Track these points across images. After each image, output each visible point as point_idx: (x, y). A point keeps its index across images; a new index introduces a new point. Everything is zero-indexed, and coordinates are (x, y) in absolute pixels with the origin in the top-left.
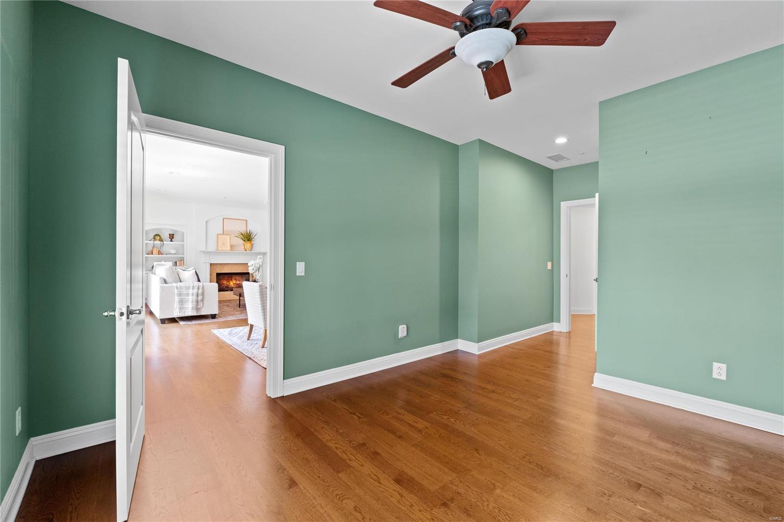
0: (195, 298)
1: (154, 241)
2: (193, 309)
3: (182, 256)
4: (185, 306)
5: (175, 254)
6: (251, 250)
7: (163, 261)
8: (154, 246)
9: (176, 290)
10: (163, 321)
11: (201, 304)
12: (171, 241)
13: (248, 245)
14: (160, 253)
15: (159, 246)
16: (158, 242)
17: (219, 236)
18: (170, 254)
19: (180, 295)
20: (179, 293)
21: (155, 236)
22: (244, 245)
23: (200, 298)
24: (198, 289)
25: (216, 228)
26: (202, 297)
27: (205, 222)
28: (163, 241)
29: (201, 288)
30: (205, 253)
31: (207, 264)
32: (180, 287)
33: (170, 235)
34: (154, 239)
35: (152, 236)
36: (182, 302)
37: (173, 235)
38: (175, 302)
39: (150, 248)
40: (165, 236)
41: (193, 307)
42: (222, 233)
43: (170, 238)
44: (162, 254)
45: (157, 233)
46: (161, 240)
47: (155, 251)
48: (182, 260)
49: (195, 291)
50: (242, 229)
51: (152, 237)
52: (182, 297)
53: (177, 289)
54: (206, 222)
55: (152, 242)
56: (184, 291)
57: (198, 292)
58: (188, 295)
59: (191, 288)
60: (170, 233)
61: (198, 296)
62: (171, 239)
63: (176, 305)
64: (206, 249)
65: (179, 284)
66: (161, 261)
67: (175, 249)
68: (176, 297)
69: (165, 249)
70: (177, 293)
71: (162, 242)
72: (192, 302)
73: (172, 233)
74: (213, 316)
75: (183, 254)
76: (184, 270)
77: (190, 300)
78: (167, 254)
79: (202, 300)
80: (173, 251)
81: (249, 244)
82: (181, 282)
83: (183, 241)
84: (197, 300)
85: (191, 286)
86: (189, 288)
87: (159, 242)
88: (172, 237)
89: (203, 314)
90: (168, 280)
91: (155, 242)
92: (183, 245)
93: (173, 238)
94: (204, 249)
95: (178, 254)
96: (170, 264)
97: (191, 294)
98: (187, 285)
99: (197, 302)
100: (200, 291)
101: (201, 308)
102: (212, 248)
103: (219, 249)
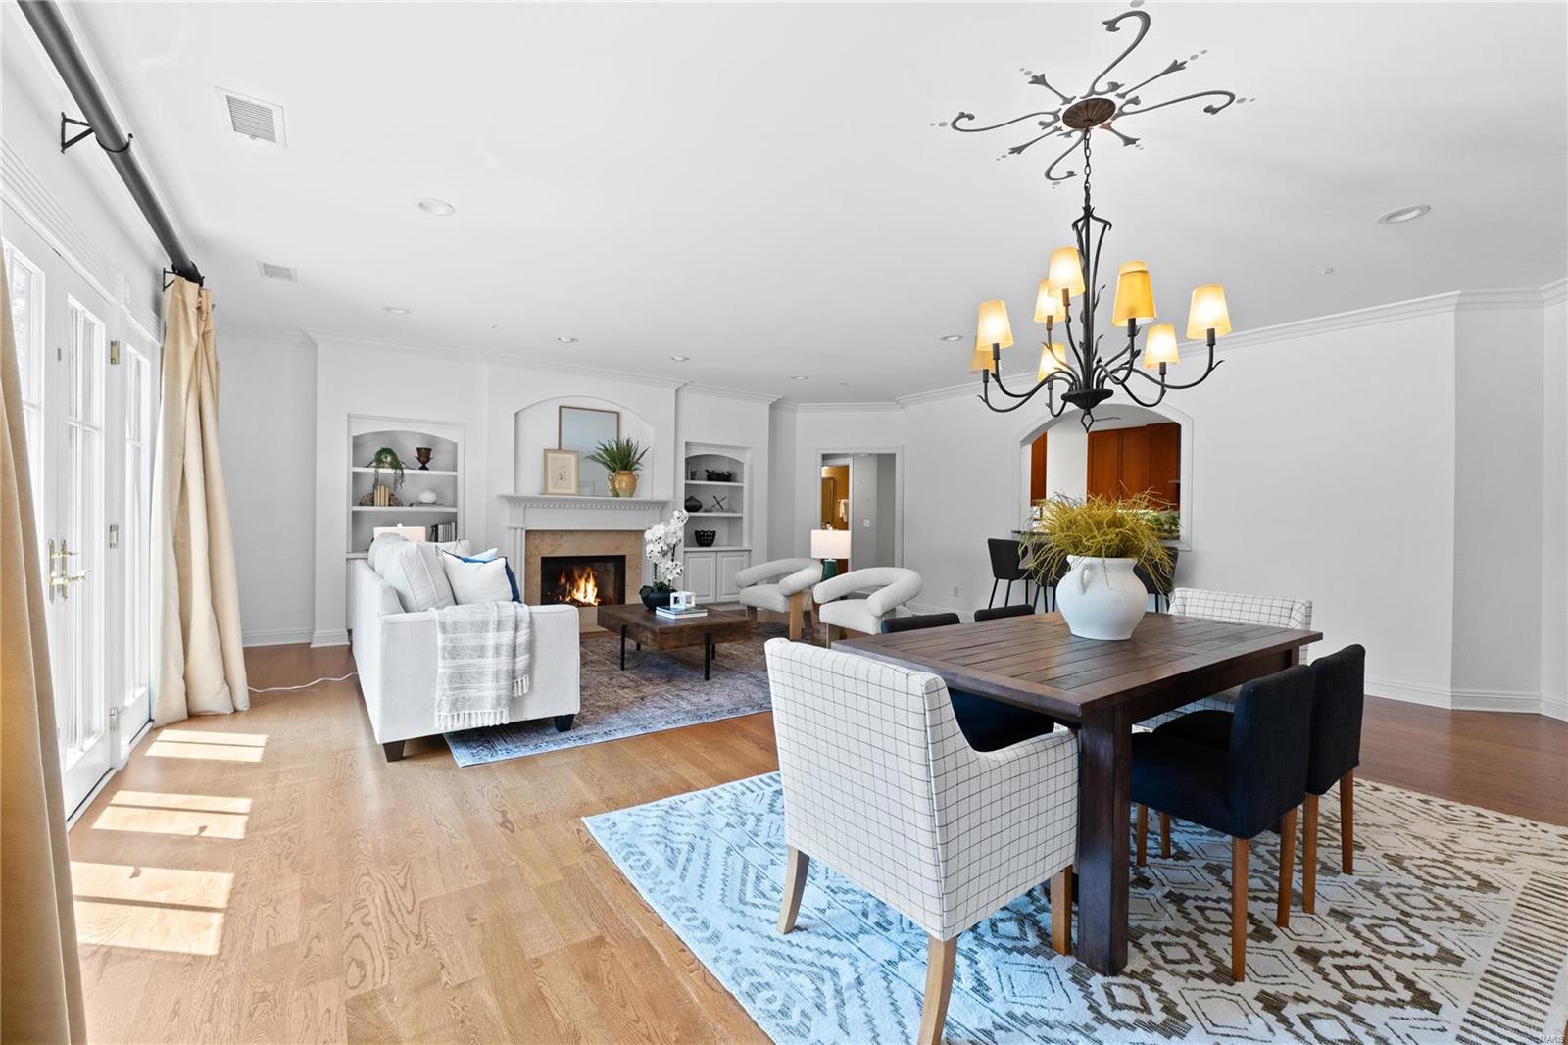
0: (504, 663)
1: (378, 466)
2: (498, 704)
3: (453, 510)
4: (472, 693)
5: (434, 504)
6: (631, 495)
7: (400, 526)
8: (377, 481)
9: (440, 637)
10: (395, 751)
11: (524, 681)
12: (424, 467)
13: (623, 481)
14: (393, 501)
15: (391, 481)
16: (388, 471)
17: (549, 455)
18: (422, 504)
19: (453, 652)
20: (449, 645)
21: (379, 453)
22: (613, 481)
23: (522, 661)
24: (516, 629)
25: (542, 432)
26: (527, 656)
27: (513, 415)
28: (401, 469)
29: (524, 625)
30: (513, 500)
31: (519, 531)
32: (455, 623)
33: (419, 449)
34: (379, 461)
35: (371, 452)
36: (459, 679)
37: (429, 450)
38: (438, 680)
39: (367, 486)
40: (409, 451)
41: (498, 699)
42: (557, 447)
43: (419, 459)
44: (399, 504)
45: (384, 447)
46: (396, 464)
47: (381, 495)
48: (451, 520)
49: (506, 637)
50: (609, 439)
51: (373, 456)
52: (460, 662)
53: (444, 630)
54: (516, 414)
55: (372, 470)
56: (469, 640)
57: (515, 638)
58: (481, 651)
59: (492, 626)
60: (420, 446)
61: (514, 656)
62: (424, 463)
63: (441, 692)
64: (515, 492)
65: (451, 612)
66: (394, 525)
67: (433, 490)
68: (440, 663)
69: (407, 490)
70: (444, 648)
71: (399, 471)
72: (497, 677)
73: (426, 446)
74: (564, 723)
75: (455, 505)
76: (466, 560)
77: (490, 672)
78: (411, 505)
79: (530, 669)
80: (428, 497)
81: (625, 479)
82: (456, 603)
83: (455, 469)
84: (514, 671)
85: (493, 617)
86: (482, 627)
87: (391, 471)
88: (425, 456)
89: (531, 717)
90: (414, 596)
91: (381, 470)
92: (455, 477)
93: (428, 459)
94: (509, 491)
95: (441, 505)
96: (420, 532)
97: (490, 651)
98: (479, 617)
99: (513, 675)
100: (523, 636)
101: (524, 695)
102: (531, 487)
103: (550, 490)
